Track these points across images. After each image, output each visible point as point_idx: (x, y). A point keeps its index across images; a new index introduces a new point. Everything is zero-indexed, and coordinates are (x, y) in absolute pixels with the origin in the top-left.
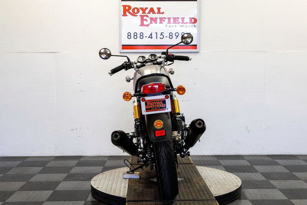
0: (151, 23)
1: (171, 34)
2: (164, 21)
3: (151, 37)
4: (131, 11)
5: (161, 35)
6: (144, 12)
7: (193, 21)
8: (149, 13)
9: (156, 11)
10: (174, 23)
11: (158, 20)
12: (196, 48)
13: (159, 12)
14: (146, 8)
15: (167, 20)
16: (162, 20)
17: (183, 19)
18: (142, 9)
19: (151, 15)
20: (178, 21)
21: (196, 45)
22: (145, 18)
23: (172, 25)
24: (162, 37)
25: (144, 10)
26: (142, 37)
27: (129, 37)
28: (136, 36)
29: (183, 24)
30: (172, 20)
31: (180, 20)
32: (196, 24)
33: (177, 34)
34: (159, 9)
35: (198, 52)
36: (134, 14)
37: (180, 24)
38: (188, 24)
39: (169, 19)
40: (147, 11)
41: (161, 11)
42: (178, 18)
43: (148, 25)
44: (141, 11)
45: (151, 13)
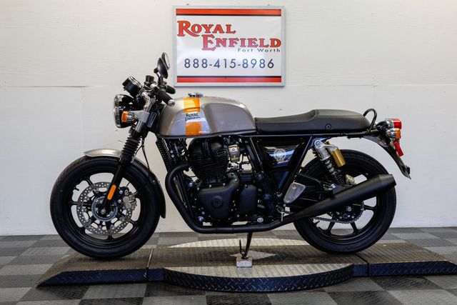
0: (218, 46)
1: (245, 61)
2: (236, 43)
3: (217, 65)
4: (190, 29)
5: (232, 62)
6: (208, 31)
7: (276, 43)
8: (215, 32)
9: (225, 29)
10: (250, 45)
11: (228, 42)
12: (280, 81)
13: (229, 31)
14: (211, 26)
15: (239, 42)
16: (233, 42)
17: (262, 40)
18: (205, 26)
19: (218, 35)
20: (255, 43)
21: (280, 77)
22: (209, 39)
23: (246, 48)
24: (233, 65)
25: (208, 28)
26: (205, 65)
27: (187, 65)
28: (197, 63)
29: (262, 48)
30: (247, 43)
31: (258, 42)
32: (279, 48)
33: (254, 62)
34: (228, 26)
35: (282, 87)
36: (194, 34)
37: (258, 47)
38: (269, 48)
39: (243, 40)
40: (212, 30)
41: (232, 30)
42: (255, 39)
43: (213, 49)
44: (204, 30)
45: (218, 32)
